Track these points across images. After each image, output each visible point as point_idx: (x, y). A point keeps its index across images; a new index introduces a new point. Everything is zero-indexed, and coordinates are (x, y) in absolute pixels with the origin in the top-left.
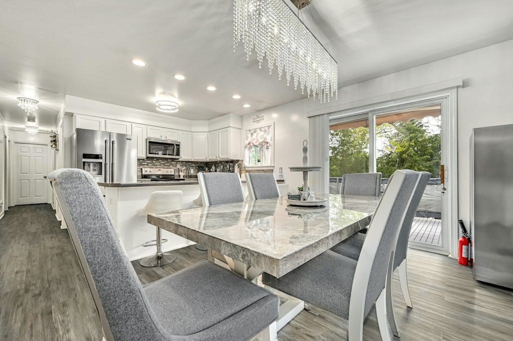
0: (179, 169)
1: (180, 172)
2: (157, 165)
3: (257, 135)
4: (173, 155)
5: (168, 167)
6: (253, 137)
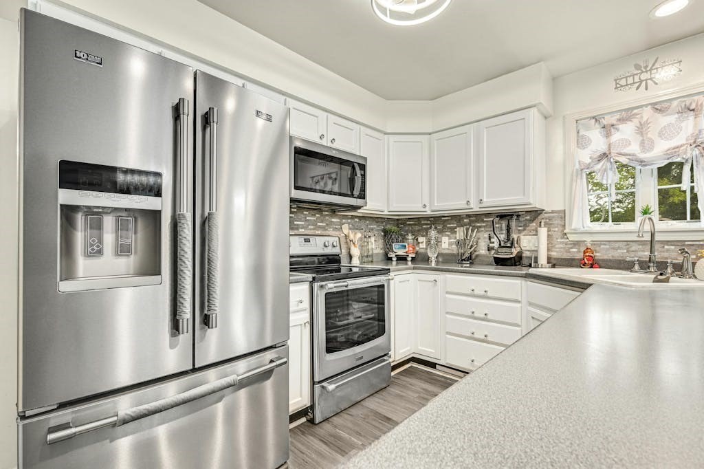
0: (347, 236)
1: (352, 247)
3: (641, 129)
4: (352, 196)
5: (324, 233)
6: (616, 137)
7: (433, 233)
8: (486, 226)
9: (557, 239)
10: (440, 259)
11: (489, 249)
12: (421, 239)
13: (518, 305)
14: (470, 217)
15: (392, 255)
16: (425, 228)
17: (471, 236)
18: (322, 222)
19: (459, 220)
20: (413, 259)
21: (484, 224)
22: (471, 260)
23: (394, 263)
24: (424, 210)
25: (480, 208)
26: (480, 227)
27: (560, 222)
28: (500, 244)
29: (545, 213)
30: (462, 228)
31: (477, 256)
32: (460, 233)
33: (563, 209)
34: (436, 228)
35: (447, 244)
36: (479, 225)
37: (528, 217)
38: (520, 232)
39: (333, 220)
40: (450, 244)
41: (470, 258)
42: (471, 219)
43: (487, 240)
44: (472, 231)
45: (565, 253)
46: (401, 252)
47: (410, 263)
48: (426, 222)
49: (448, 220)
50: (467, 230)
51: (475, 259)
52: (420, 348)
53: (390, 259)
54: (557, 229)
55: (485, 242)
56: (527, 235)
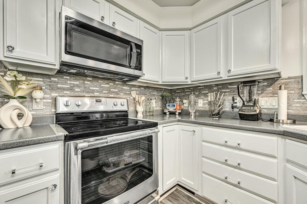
0: (134, 99)
1: (138, 106)
2: (93, 92)
4: (130, 67)
5: (116, 96)
7: (192, 97)
8: (230, 91)
9: (294, 99)
10: (197, 114)
11: (233, 107)
12: (185, 101)
13: (275, 161)
14: (218, 86)
15: (166, 111)
16: (187, 94)
17: (219, 99)
18: (115, 88)
19: (210, 89)
20: (179, 114)
21: (229, 90)
22: (219, 115)
23: (168, 116)
24: (186, 81)
25: (228, 76)
26: (225, 92)
27: (296, 86)
28: (244, 104)
29: (281, 79)
30: (213, 93)
31: (223, 112)
32: (211, 97)
34: (194, 94)
35: (202, 104)
36: (224, 91)
37: (266, 84)
38: (259, 94)
39: (124, 88)
40: (204, 104)
41: (218, 114)
42: (219, 87)
43: (232, 101)
44: (220, 95)
45: (302, 111)
46: (172, 109)
47: (177, 116)
48: (188, 90)
49: (203, 88)
50: (216, 94)
51: (222, 114)
52: (183, 178)
53: (165, 113)
54: (293, 92)
55: (229, 102)
56: (264, 97)
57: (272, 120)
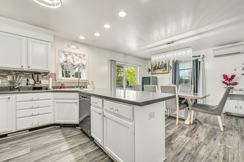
3: (73, 58)
6: (68, 58)
8: (25, 76)
11: (27, 84)
21: (24, 75)
27: (54, 77)
28: (35, 83)
29: (50, 74)
30: (11, 76)
31: (21, 87)
33: (55, 73)
36: (21, 75)
37: (44, 74)
38: (41, 79)
41: (18, 88)
42: (17, 72)
43: (26, 81)
44: (16, 77)
49: (1, 71)
54: (53, 79)
55: (24, 82)
56: (43, 80)
57: (47, 89)
